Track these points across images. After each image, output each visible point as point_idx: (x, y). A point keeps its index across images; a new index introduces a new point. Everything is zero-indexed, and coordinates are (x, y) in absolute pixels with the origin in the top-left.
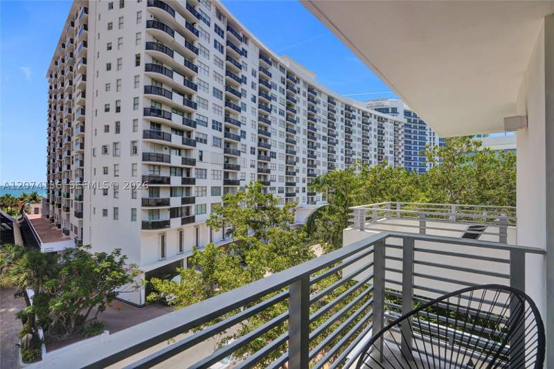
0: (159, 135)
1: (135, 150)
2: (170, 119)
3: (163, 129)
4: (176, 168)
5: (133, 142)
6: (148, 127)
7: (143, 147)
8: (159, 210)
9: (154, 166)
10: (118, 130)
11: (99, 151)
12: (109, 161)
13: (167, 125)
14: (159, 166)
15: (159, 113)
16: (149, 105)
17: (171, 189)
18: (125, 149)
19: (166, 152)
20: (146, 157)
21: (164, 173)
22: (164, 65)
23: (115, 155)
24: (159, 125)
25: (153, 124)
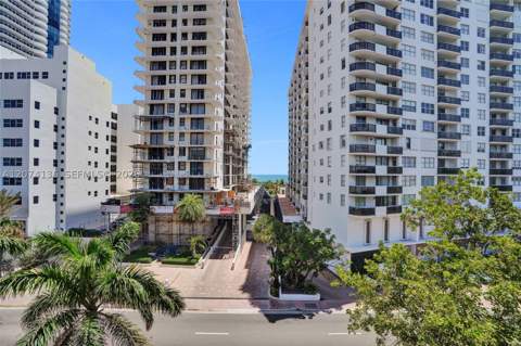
0: (365, 127)
1: (343, 143)
2: (374, 110)
3: (368, 121)
4: (381, 157)
5: (342, 136)
6: (354, 121)
7: (350, 140)
8: (364, 198)
9: (360, 156)
10: (330, 128)
11: (317, 146)
12: (324, 154)
13: (371, 117)
14: (365, 156)
15: (364, 106)
16: (354, 101)
17: (377, 177)
18: (336, 142)
19: (371, 143)
20: (353, 149)
21: (370, 163)
22: (367, 61)
23: (328, 149)
24: (364, 118)
25: (358, 117)
